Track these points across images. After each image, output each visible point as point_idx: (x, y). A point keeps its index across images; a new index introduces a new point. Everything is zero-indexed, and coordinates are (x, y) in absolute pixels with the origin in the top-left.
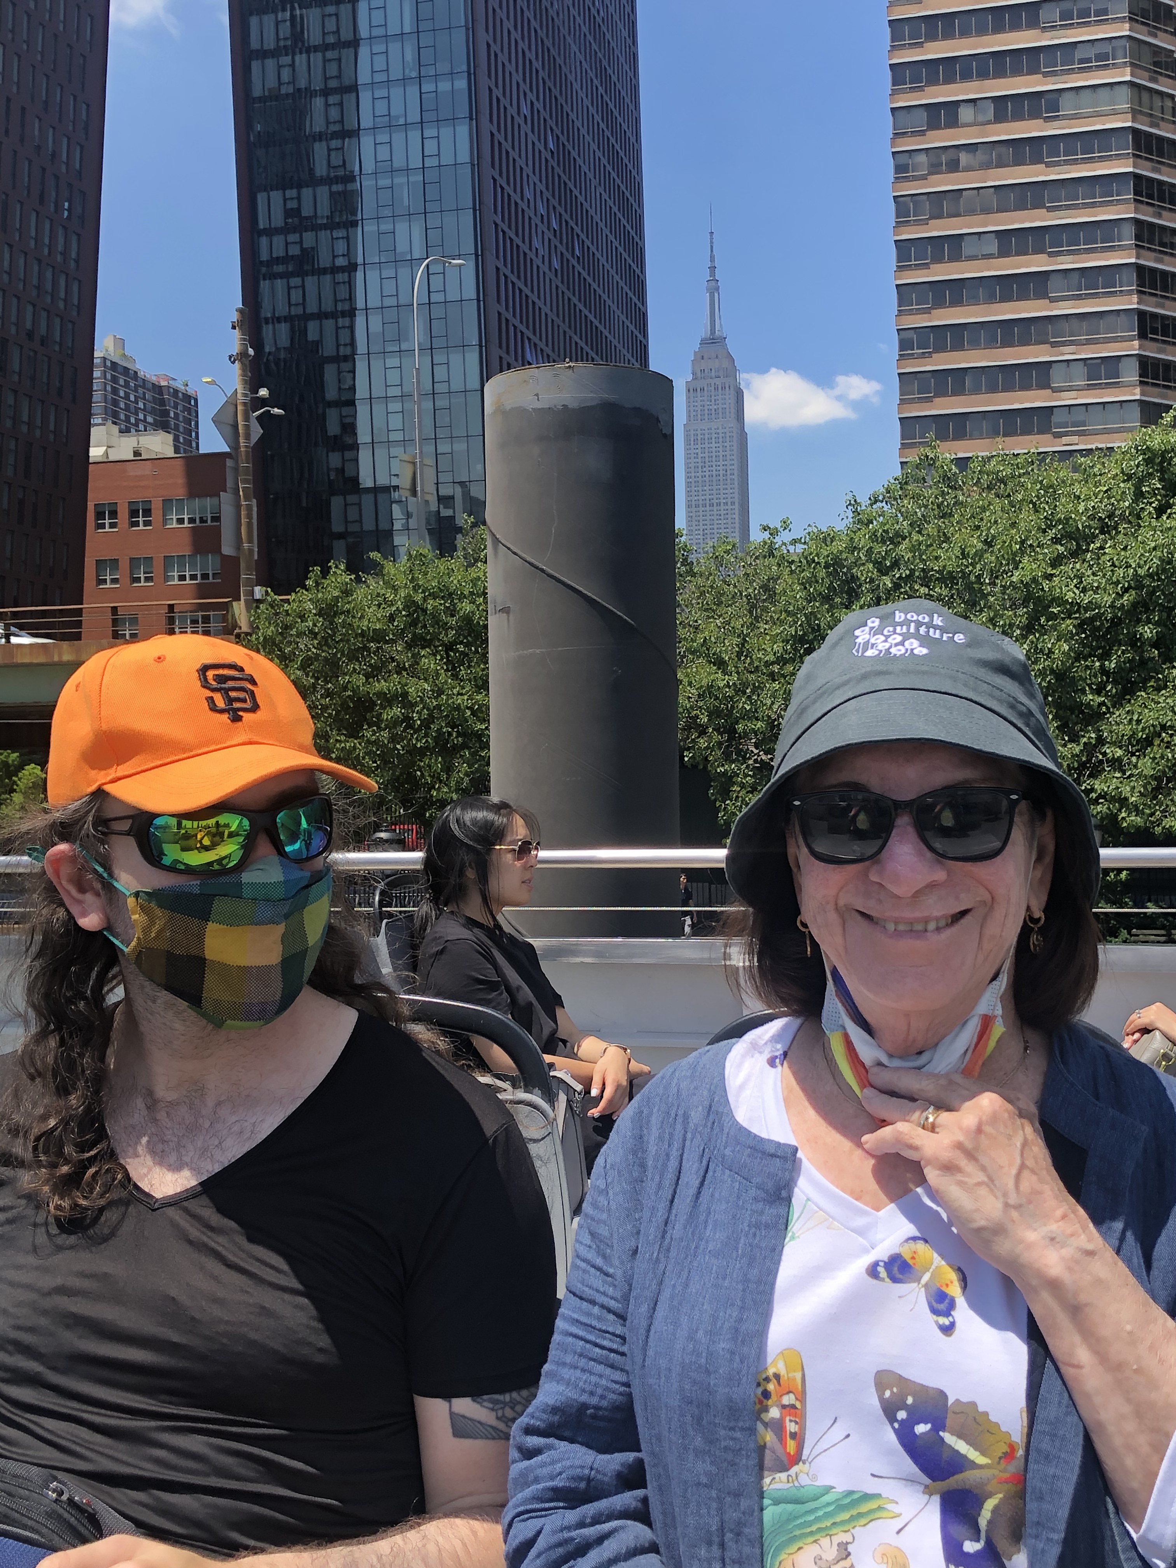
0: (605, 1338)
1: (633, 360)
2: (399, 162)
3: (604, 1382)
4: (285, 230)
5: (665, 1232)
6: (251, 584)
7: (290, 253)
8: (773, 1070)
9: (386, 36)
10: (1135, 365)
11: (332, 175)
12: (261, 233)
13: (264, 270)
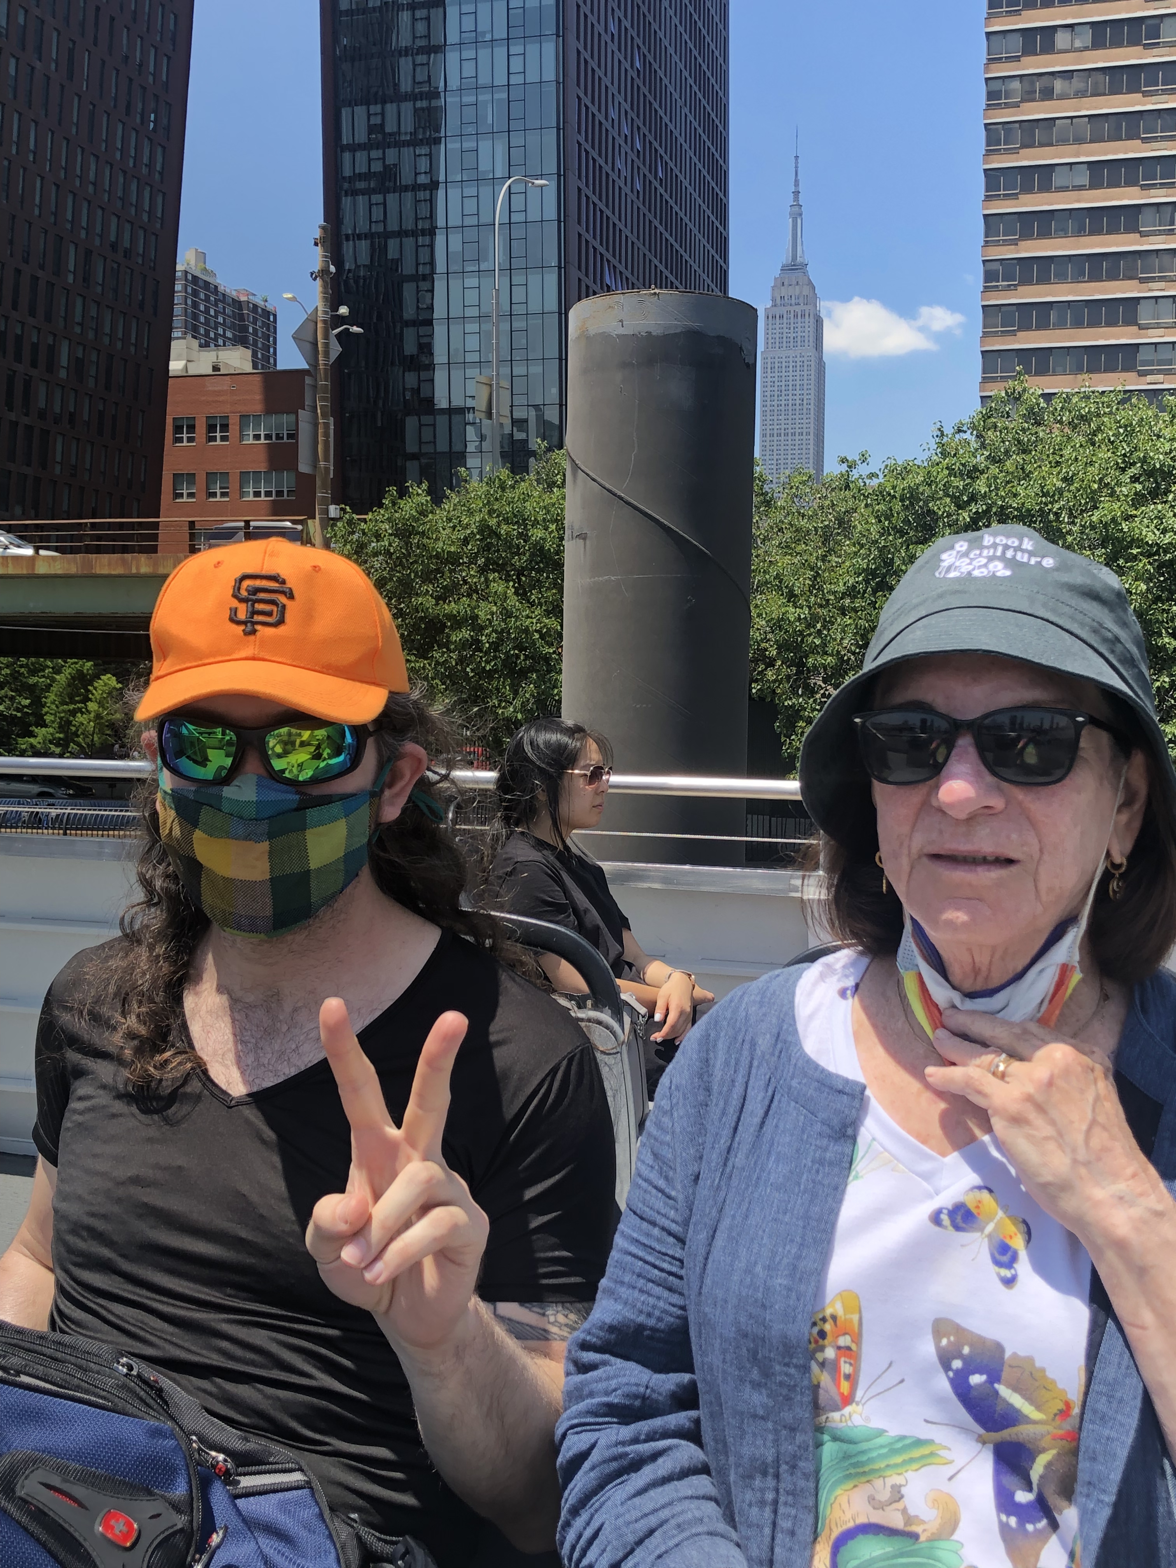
0: (664, 1261)
1: (713, 286)
2: (484, 79)
3: (661, 1304)
4: (366, 147)
5: (727, 1160)
6: (326, 503)
7: (373, 170)
8: (844, 1002)
11: (417, 90)
12: (344, 148)
13: (346, 185)
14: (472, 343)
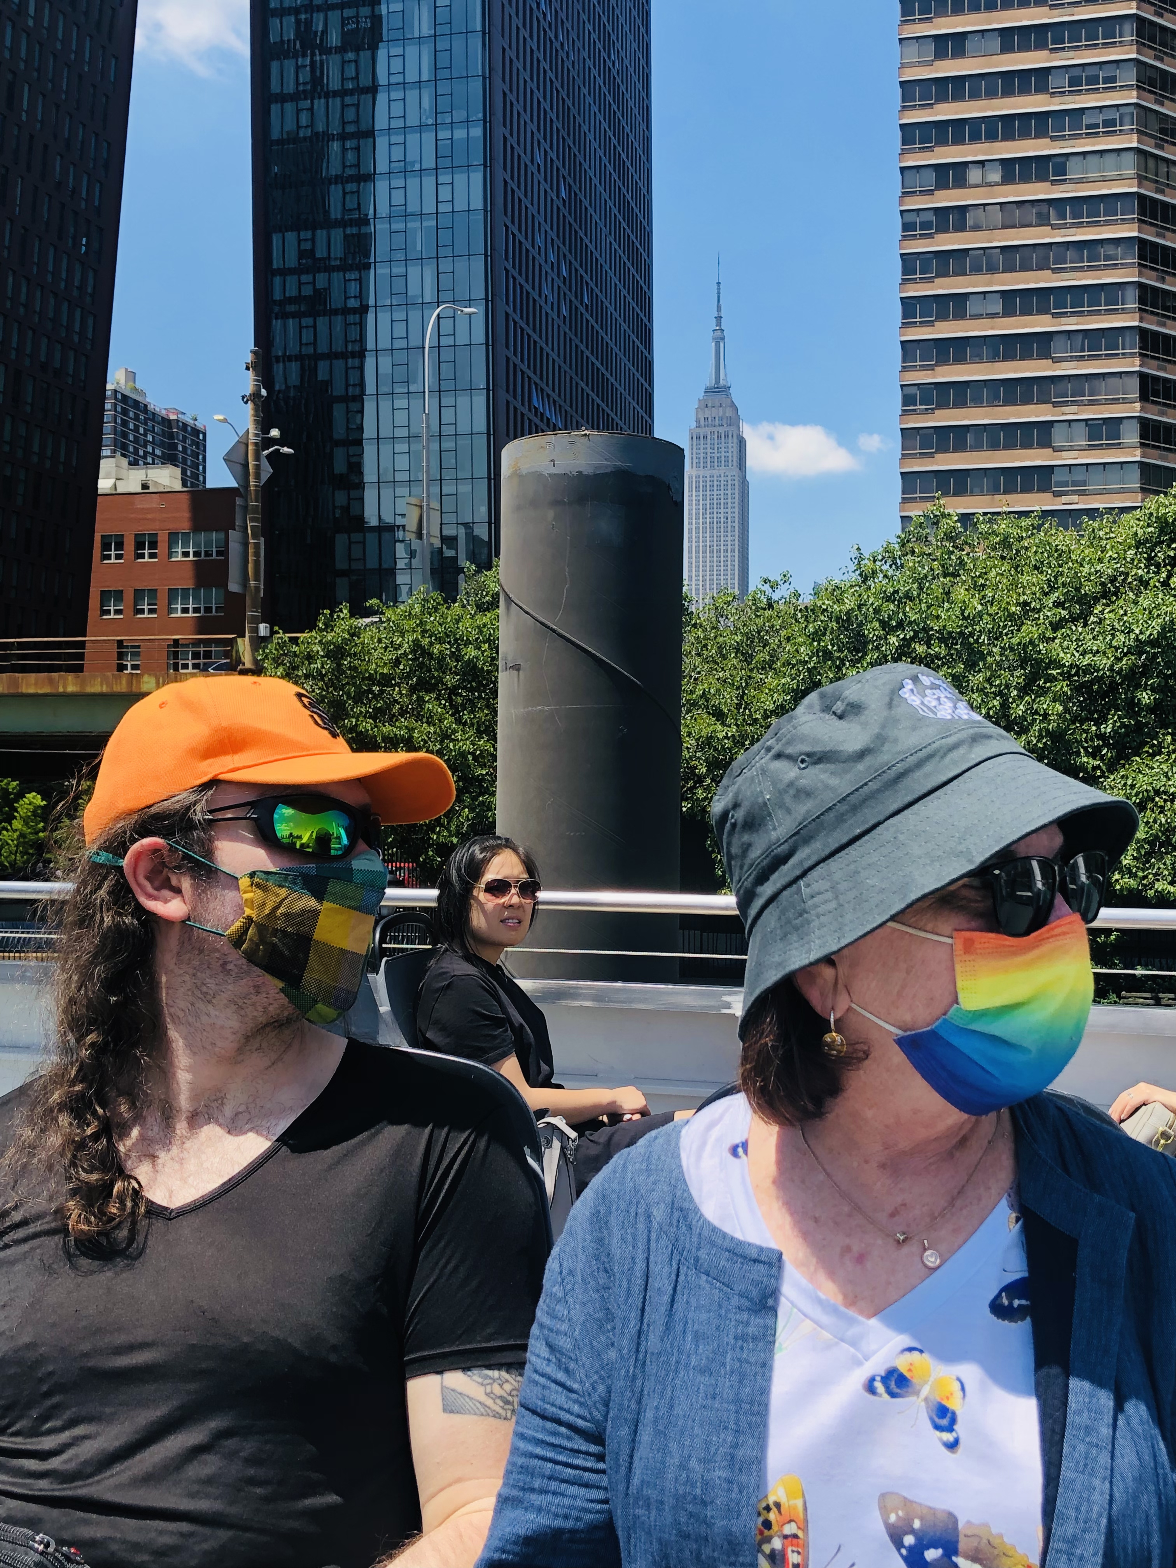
1: (638, 408)
2: (413, 207)
4: (298, 271)
5: (637, 1344)
6: (256, 621)
7: (303, 294)
9: (404, 83)
10: (1136, 427)
11: (347, 217)
12: (275, 273)
13: (276, 309)
14: (402, 462)
